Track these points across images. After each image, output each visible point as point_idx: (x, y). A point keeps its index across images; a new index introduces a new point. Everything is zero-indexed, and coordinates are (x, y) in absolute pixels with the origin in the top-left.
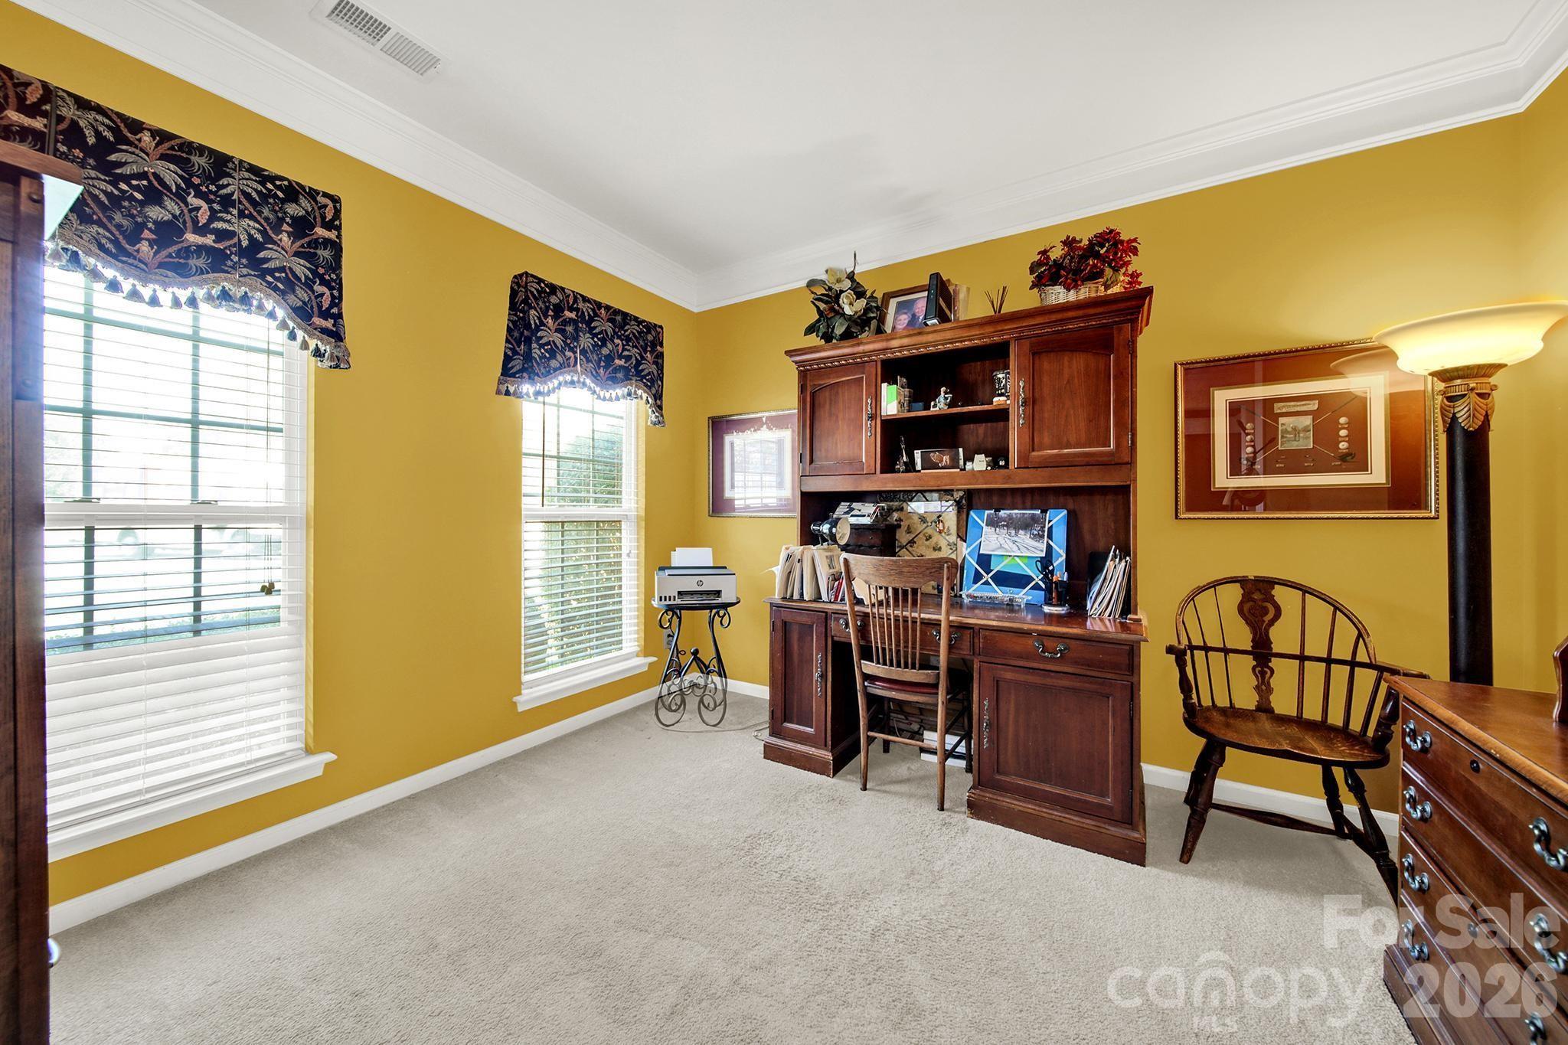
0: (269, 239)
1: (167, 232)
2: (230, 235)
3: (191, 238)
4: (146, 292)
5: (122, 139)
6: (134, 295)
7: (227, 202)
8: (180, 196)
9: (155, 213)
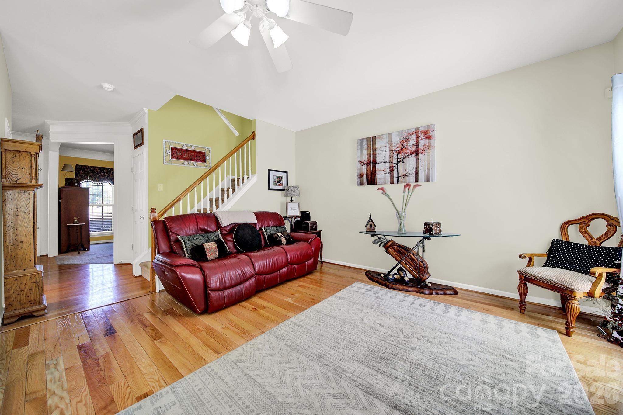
0: (109, 175)
1: (99, 177)
2: (105, 176)
3: (101, 177)
4: (97, 183)
5: (95, 169)
6: (96, 184)
7: (105, 173)
8: (100, 173)
9: (98, 175)
